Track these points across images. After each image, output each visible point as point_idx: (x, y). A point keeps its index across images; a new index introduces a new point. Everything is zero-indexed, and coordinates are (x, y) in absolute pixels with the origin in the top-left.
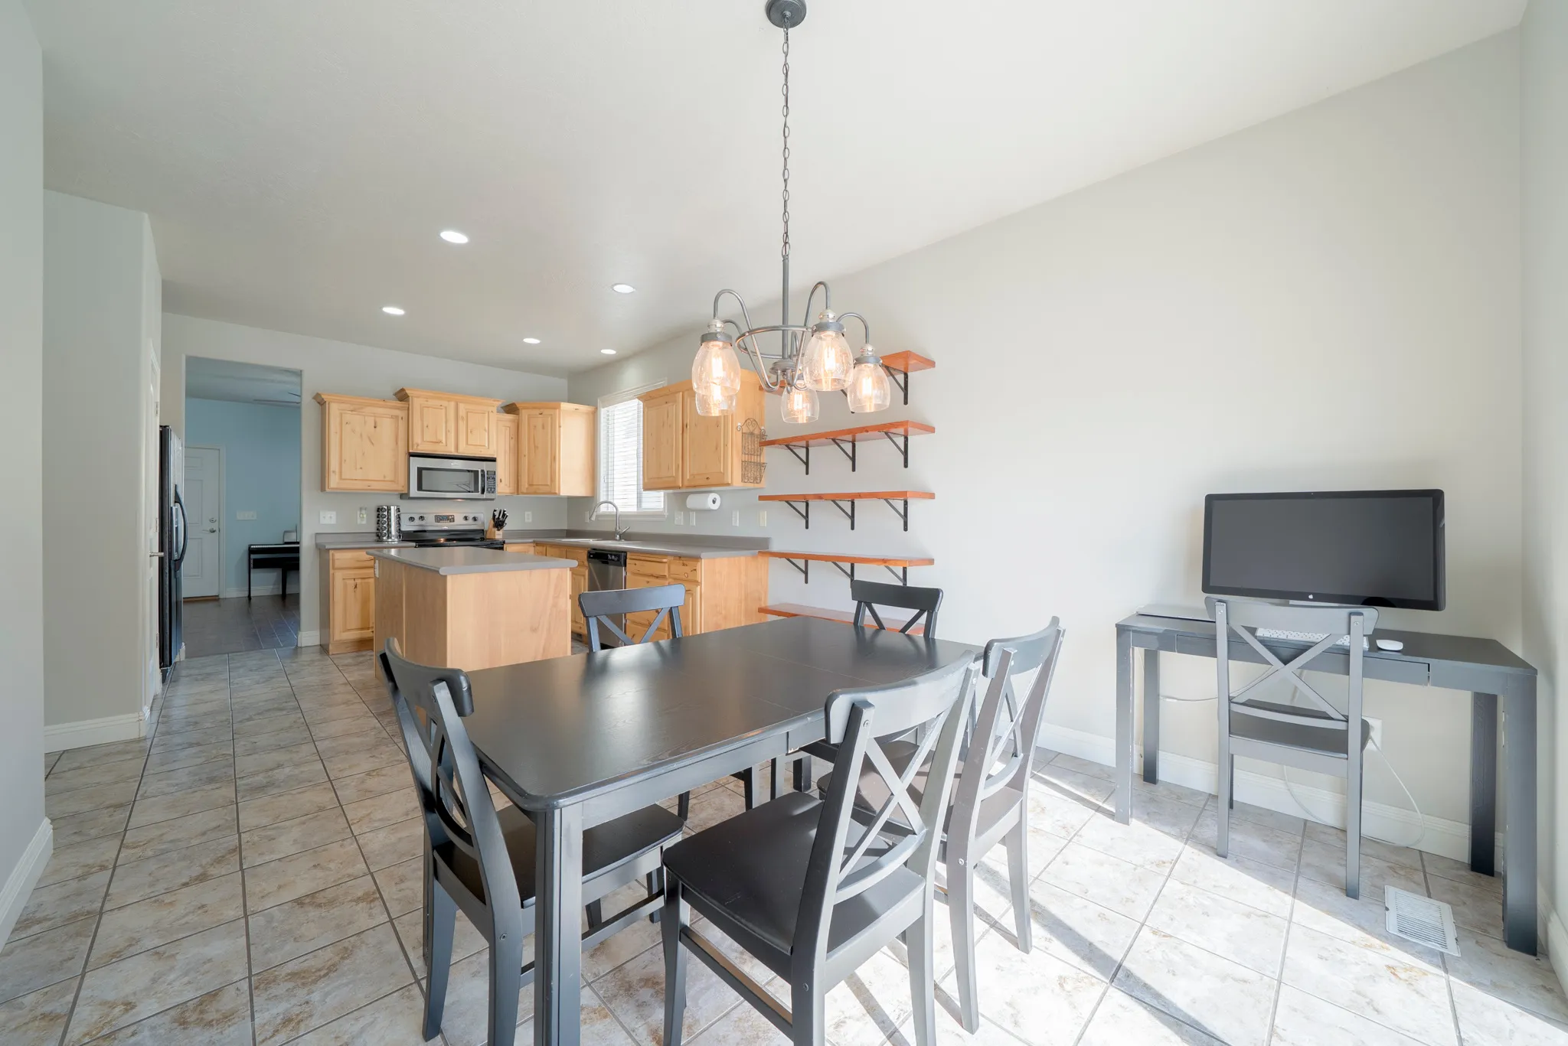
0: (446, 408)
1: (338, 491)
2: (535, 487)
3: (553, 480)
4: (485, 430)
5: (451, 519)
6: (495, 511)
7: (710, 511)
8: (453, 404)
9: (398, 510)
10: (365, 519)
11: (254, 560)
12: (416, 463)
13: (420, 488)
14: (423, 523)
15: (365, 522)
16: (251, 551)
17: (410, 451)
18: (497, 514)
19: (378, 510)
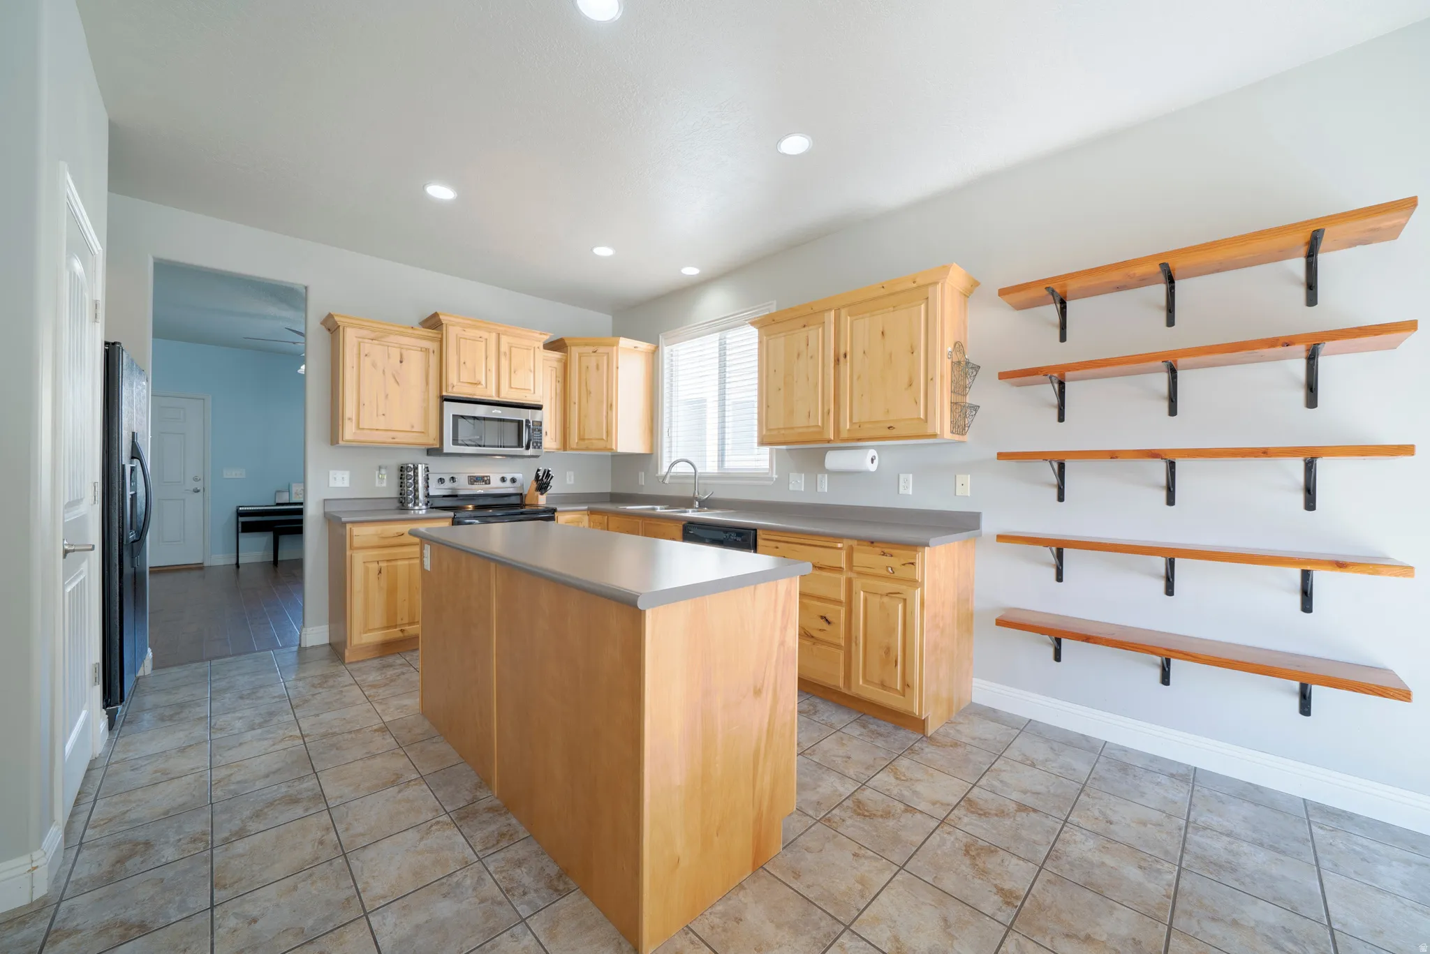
0: (486, 339)
1: (354, 444)
2: (586, 442)
3: (608, 433)
4: (531, 371)
5: (485, 480)
6: (538, 470)
7: (866, 473)
8: (494, 335)
9: (427, 469)
10: (385, 481)
11: (243, 523)
12: (451, 409)
13: (455, 441)
14: (455, 485)
15: (385, 485)
16: (240, 514)
17: (444, 394)
18: (541, 474)
19: (401, 469)
